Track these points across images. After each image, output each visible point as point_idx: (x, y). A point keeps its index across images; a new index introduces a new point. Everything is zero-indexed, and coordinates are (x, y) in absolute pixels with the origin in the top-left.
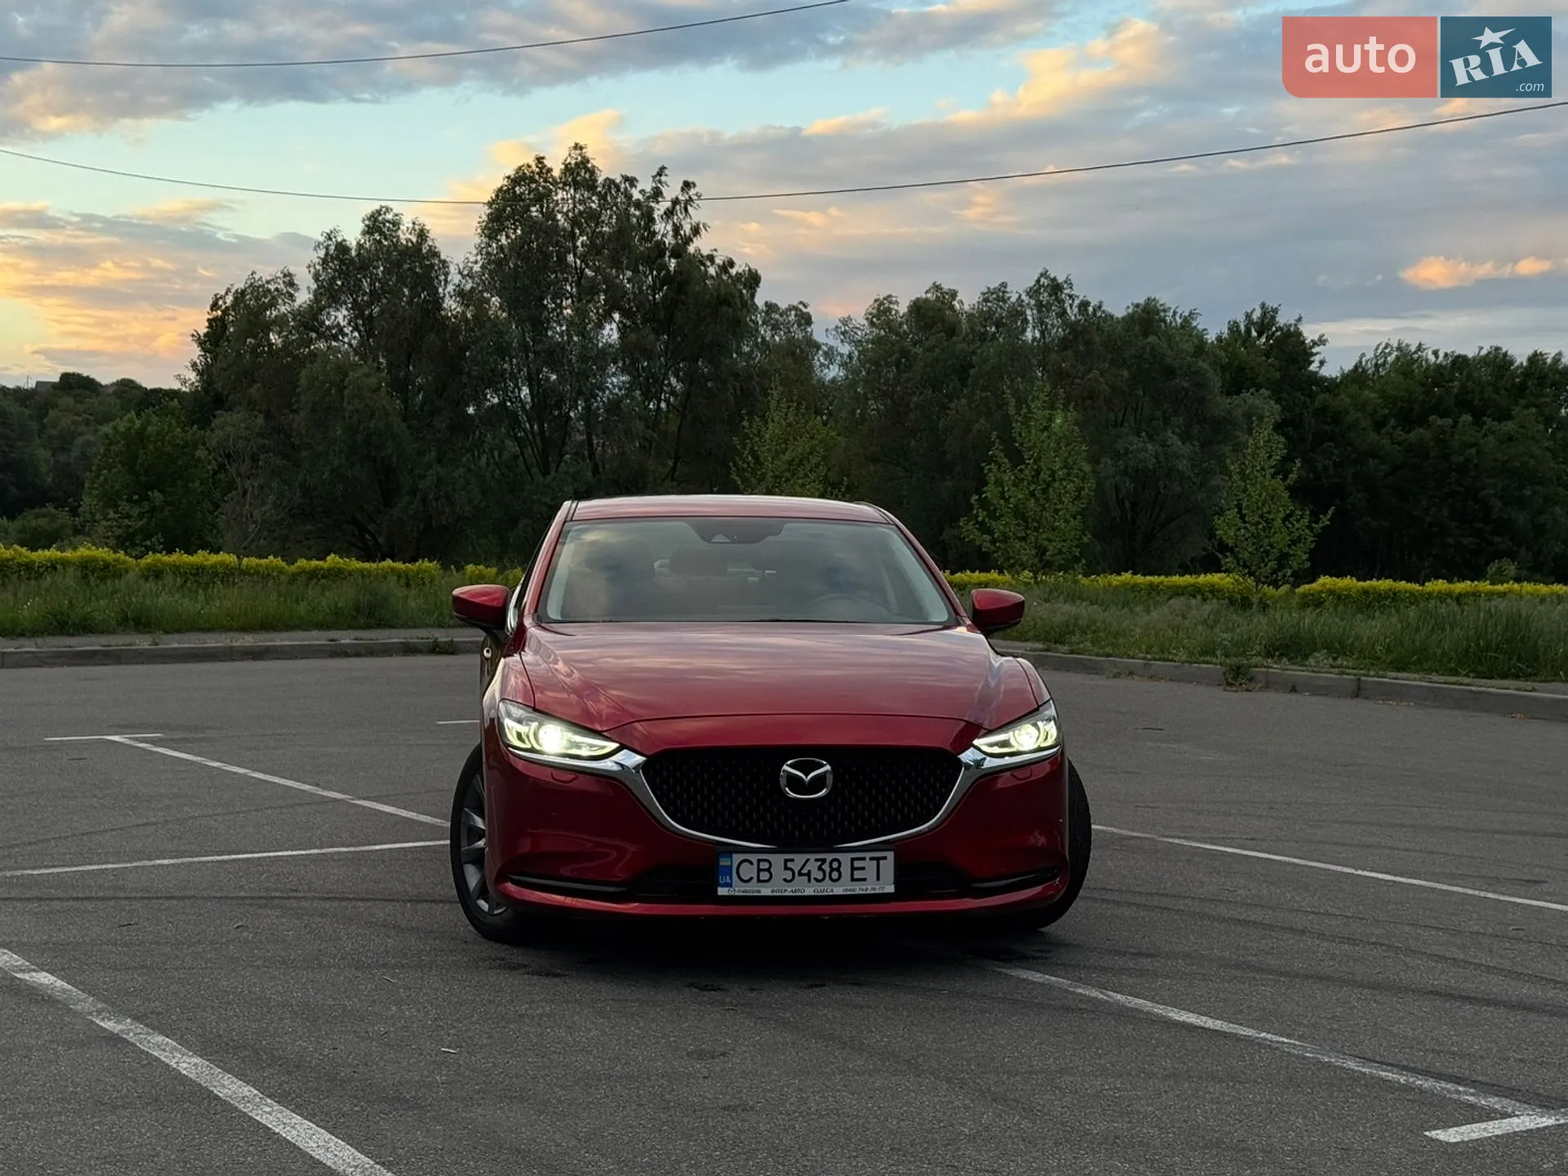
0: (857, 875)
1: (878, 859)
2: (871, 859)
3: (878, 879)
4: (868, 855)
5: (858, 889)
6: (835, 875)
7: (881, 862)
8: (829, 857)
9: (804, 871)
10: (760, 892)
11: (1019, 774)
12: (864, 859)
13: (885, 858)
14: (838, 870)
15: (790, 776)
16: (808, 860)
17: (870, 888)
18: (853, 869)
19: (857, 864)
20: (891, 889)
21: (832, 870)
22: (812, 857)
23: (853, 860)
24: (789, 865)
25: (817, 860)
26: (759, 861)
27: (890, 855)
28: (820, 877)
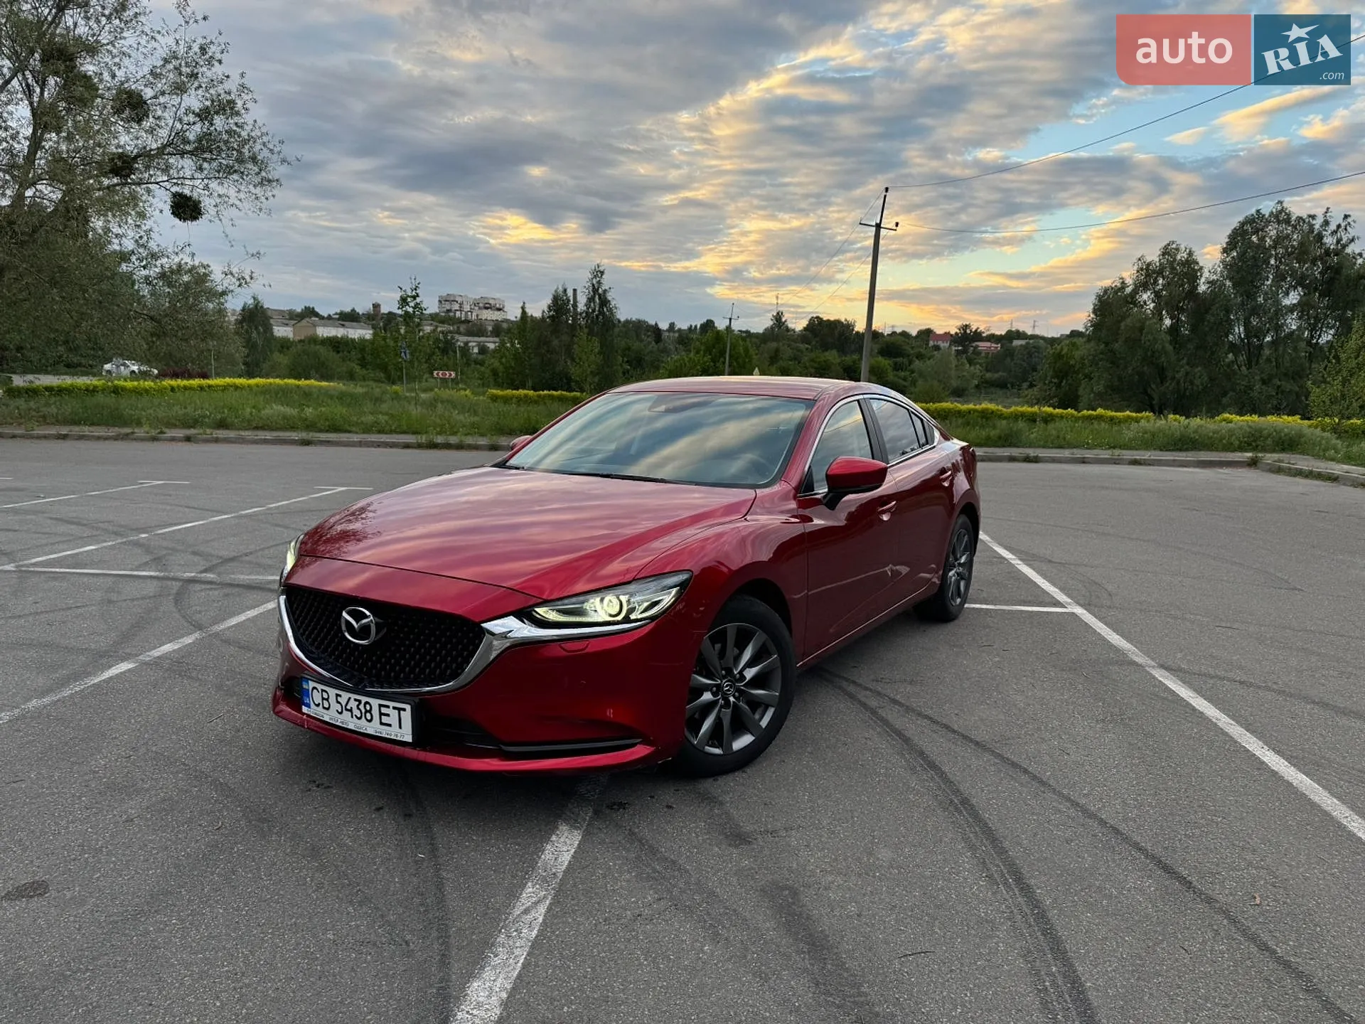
0: (385, 719)
1: (400, 710)
2: (394, 708)
3: (400, 727)
4: (391, 704)
5: (385, 732)
6: (369, 716)
7: (402, 712)
8: (364, 699)
9: (348, 707)
10: (323, 716)
12: (388, 707)
13: (404, 710)
14: (370, 711)
15: (347, 621)
16: (350, 698)
17: (394, 733)
18: (381, 714)
19: (384, 710)
20: (409, 739)
21: (366, 711)
22: (354, 696)
23: (380, 706)
24: (339, 699)
25: (356, 700)
26: (323, 691)
27: (408, 707)
28: (359, 716)
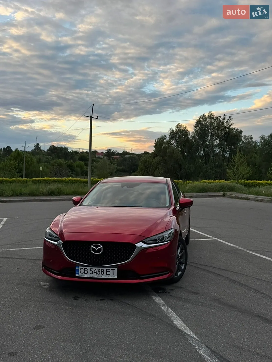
0: (108, 273)
1: (113, 270)
2: (111, 269)
3: (113, 274)
4: (110, 268)
5: (108, 277)
6: (102, 273)
7: (114, 270)
8: (101, 268)
9: (95, 272)
10: (85, 276)
11: (155, 248)
12: (109, 269)
13: (115, 269)
14: (103, 272)
15: (93, 248)
16: (96, 269)
17: (111, 276)
18: (107, 272)
19: (108, 271)
20: (116, 277)
21: (102, 272)
22: (97, 268)
23: (107, 269)
24: (92, 270)
25: (98, 269)
26: (85, 269)
27: (116, 269)
28: (99, 273)
